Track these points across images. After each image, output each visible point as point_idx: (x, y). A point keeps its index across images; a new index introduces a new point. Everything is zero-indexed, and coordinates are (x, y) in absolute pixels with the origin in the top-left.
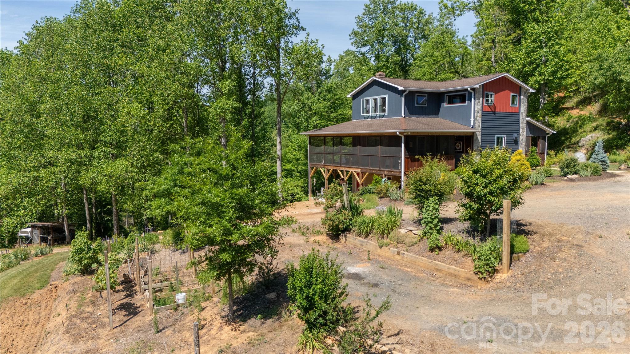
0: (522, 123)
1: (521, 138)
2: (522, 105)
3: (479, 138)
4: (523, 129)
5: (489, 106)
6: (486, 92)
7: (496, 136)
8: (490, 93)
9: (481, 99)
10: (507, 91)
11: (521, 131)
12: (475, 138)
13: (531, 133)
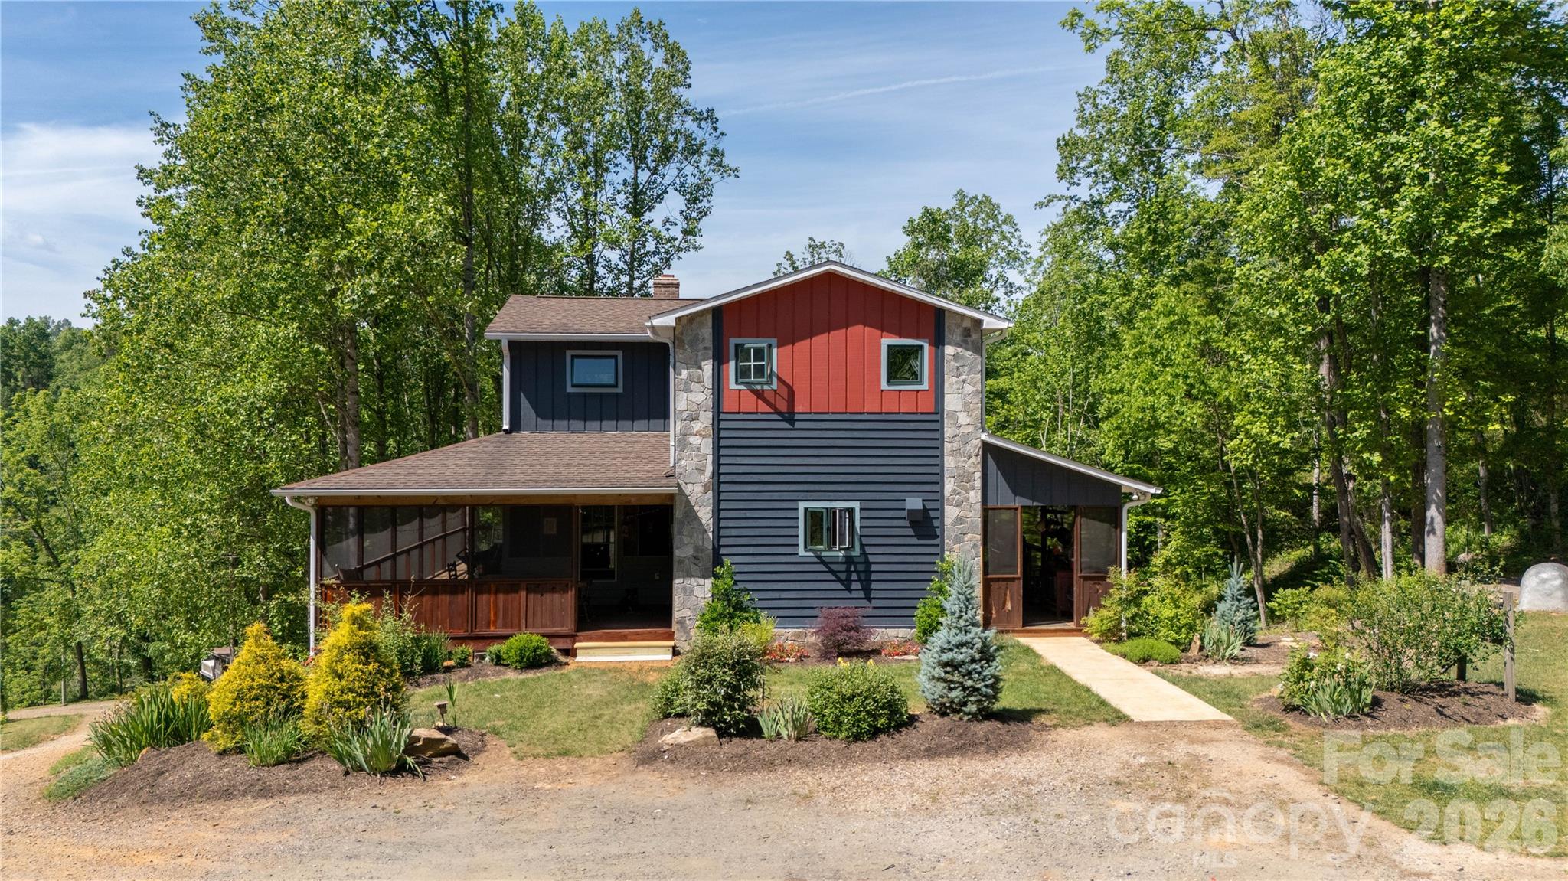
0: (956, 452)
1: (951, 513)
2: (950, 382)
3: (705, 515)
4: (964, 478)
5: (760, 395)
6: (733, 341)
7: (802, 505)
8: (752, 344)
9: (708, 367)
10: (856, 330)
11: (949, 486)
12: (678, 514)
13: (1016, 493)
